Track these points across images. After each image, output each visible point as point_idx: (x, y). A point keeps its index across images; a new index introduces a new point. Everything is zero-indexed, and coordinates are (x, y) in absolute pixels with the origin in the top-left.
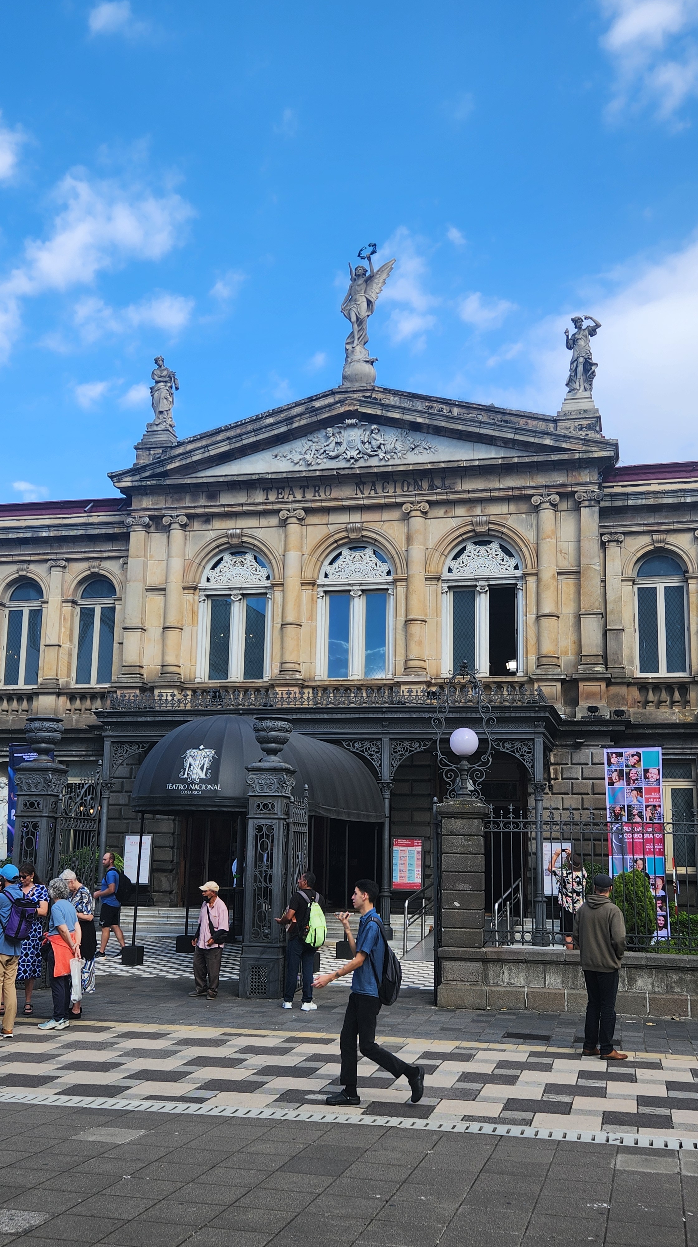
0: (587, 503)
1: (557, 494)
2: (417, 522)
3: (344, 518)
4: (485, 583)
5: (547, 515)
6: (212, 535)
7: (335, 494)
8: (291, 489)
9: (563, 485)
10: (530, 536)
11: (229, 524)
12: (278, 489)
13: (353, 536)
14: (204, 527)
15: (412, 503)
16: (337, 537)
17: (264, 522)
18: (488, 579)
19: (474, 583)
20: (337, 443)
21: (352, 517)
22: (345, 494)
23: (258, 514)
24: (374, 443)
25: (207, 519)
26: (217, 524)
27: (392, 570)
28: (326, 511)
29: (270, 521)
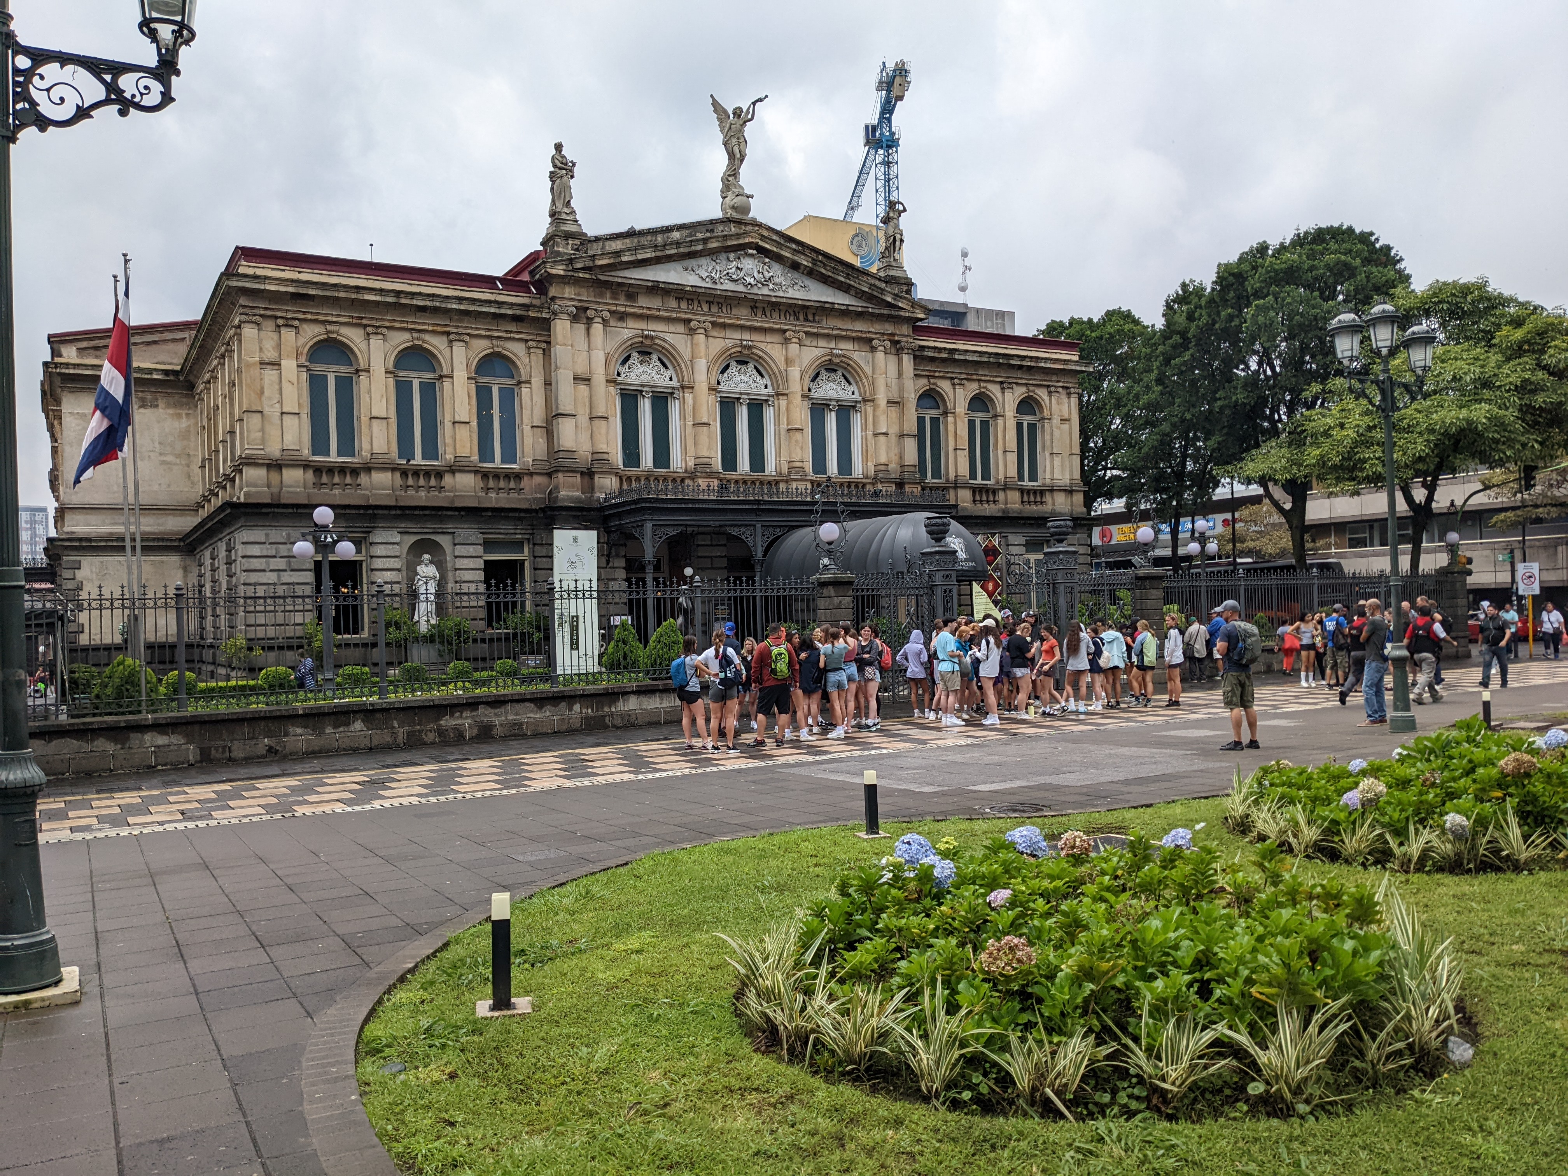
0: (907, 351)
1: (888, 340)
2: (794, 348)
3: (737, 335)
4: (833, 403)
5: (880, 355)
6: (628, 333)
7: (735, 313)
8: (698, 302)
9: (893, 335)
10: (868, 368)
11: (643, 325)
12: (689, 300)
13: (745, 351)
14: (619, 324)
15: (792, 331)
16: (733, 351)
17: (672, 328)
18: (835, 400)
19: (829, 403)
20: (738, 268)
21: (746, 336)
22: (742, 315)
23: (669, 320)
24: (766, 273)
25: (622, 317)
26: (631, 323)
27: (769, 384)
28: (724, 326)
29: (681, 328)
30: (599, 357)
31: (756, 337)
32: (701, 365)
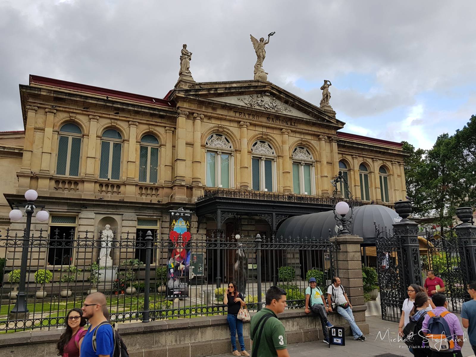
0: (334, 141)
1: (327, 136)
2: (286, 137)
3: (261, 129)
4: (303, 162)
5: (323, 142)
6: (212, 125)
7: (261, 119)
8: (244, 114)
9: (329, 134)
10: (318, 148)
11: (218, 122)
12: (239, 112)
13: (264, 137)
14: (208, 121)
15: (286, 129)
16: (259, 136)
17: (232, 124)
18: (305, 161)
19: (300, 162)
20: (262, 101)
21: (265, 130)
22: (263, 120)
23: (230, 121)
24: (274, 104)
25: (210, 118)
26: (213, 121)
27: (274, 152)
28: (255, 125)
29: (236, 125)
30: (198, 135)
31: (269, 131)
32: (245, 141)
